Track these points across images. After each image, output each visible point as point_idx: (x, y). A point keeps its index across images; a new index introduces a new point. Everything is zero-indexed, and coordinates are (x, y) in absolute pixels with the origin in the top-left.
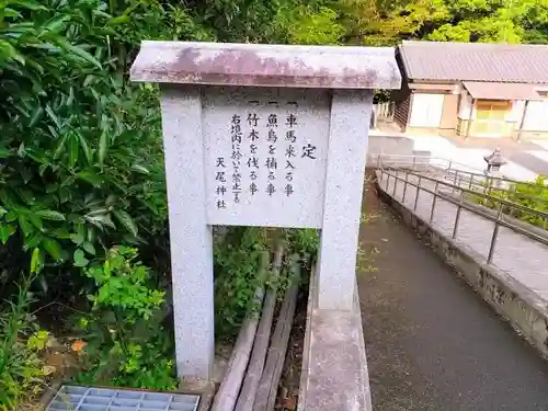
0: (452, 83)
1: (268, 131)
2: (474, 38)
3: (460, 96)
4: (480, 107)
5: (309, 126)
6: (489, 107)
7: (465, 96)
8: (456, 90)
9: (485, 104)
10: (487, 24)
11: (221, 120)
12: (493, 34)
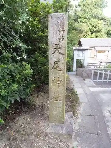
0: (92, 47)
1: (81, 52)
2: (97, 37)
3: (94, 50)
4: (99, 52)
5: (84, 52)
6: (101, 52)
7: (95, 50)
8: (93, 49)
9: (100, 52)
10: (99, 34)
11: (78, 52)
12: (100, 36)
